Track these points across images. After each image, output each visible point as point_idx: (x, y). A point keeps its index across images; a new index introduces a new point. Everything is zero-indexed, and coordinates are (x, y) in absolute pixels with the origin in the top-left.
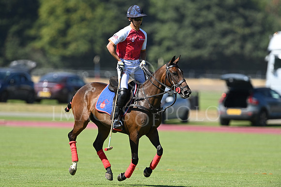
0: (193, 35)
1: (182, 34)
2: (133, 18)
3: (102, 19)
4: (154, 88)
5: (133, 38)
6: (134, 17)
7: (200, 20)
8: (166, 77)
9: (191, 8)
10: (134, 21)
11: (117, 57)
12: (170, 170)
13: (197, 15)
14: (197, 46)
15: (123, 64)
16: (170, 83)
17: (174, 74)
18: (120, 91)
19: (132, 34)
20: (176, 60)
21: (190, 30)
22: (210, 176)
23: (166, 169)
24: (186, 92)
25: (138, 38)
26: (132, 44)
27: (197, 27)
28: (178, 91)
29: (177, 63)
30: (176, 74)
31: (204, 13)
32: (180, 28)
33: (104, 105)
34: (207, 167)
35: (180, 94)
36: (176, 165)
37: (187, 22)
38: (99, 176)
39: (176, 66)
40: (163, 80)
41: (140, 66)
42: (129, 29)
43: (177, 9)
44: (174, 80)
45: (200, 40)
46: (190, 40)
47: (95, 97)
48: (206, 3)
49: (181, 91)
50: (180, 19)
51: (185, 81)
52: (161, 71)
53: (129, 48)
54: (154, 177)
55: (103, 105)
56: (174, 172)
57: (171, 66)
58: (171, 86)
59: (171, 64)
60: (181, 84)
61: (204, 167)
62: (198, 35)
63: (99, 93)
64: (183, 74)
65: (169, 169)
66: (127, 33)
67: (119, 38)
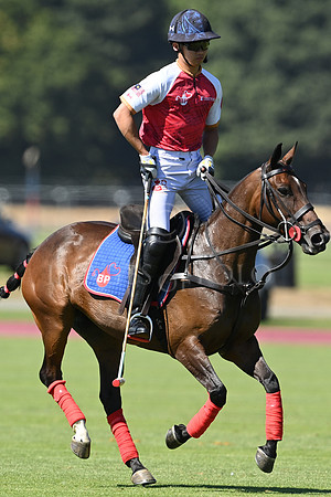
0: (280, 92)
1: (252, 88)
2: (183, 43)
3: (45, 50)
4: (233, 229)
5: (184, 97)
6: (187, 39)
7: (298, 55)
8: (263, 202)
9: (275, 22)
10: (187, 51)
11: (139, 145)
12: (221, 444)
13: (291, 42)
14: (293, 119)
15: (152, 162)
16: (273, 215)
17: (284, 192)
18: (146, 237)
19: (181, 84)
20: (288, 156)
21: (273, 81)
22: (324, 459)
23: (211, 442)
24: (315, 239)
25: (196, 95)
26: (182, 111)
27: (290, 71)
28: (296, 236)
29: (289, 161)
30: (288, 191)
31: (310, 35)
32: (248, 73)
33: (107, 279)
34: (317, 435)
35: (299, 242)
36: (236, 431)
37: (265, 58)
38: (38, 461)
39: (288, 170)
40: (254, 210)
41: (199, 171)
42: (173, 71)
43: (239, 25)
44: (284, 208)
45: (298, 106)
46: (272, 107)
47: (83, 260)
48: (314, 8)
49: (302, 235)
50: (247, 52)
51: (312, 209)
52: (249, 185)
53: (174, 121)
54: (181, 462)
55: (103, 279)
56: (232, 450)
57: (275, 172)
58: (275, 223)
59: (273, 167)
60: (301, 218)
61: (309, 436)
62: (295, 93)
63: (94, 249)
64: (306, 191)
65: (218, 441)
66: (168, 84)
67: (145, 94)
